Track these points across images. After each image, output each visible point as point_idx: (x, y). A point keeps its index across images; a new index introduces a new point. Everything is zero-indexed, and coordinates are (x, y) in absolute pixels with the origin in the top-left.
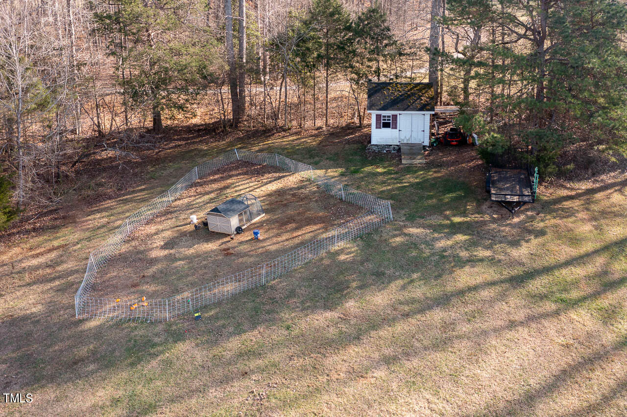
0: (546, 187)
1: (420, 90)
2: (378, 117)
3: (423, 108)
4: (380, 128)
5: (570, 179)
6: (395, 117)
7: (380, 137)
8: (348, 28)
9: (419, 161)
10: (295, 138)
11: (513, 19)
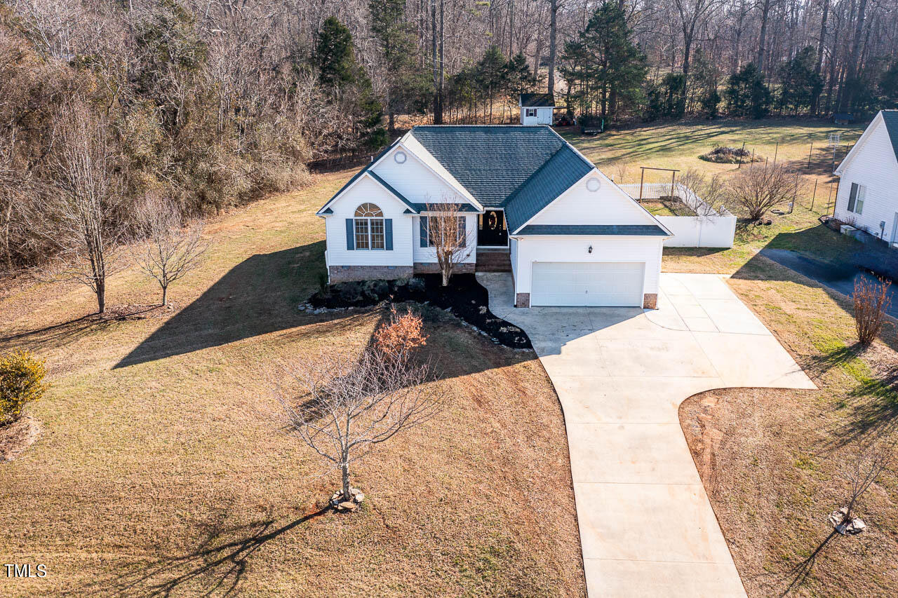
1: (547, 97)
2: (527, 110)
3: (549, 105)
4: (528, 117)
6: (535, 110)
7: (528, 121)
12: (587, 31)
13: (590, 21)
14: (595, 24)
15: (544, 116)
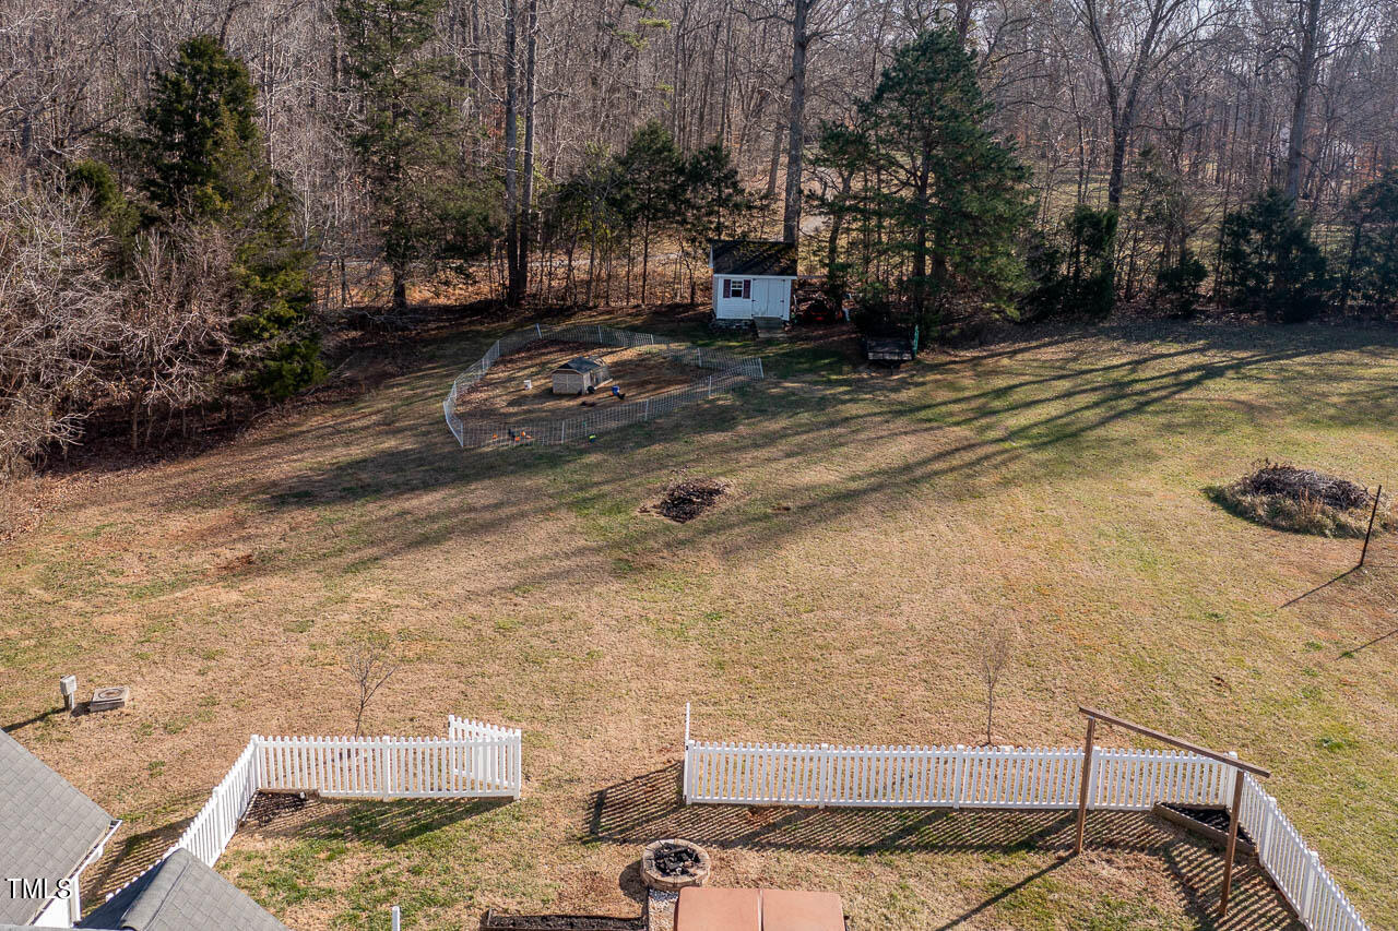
0: (927, 354)
1: (779, 251)
2: (727, 283)
3: (783, 272)
4: (728, 297)
5: (955, 347)
6: (747, 283)
7: (727, 308)
8: (681, 171)
9: (780, 335)
10: (607, 317)
11: (893, 162)
12: (878, 98)
13: (885, 74)
14: (899, 84)
15: (770, 298)
